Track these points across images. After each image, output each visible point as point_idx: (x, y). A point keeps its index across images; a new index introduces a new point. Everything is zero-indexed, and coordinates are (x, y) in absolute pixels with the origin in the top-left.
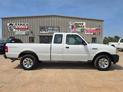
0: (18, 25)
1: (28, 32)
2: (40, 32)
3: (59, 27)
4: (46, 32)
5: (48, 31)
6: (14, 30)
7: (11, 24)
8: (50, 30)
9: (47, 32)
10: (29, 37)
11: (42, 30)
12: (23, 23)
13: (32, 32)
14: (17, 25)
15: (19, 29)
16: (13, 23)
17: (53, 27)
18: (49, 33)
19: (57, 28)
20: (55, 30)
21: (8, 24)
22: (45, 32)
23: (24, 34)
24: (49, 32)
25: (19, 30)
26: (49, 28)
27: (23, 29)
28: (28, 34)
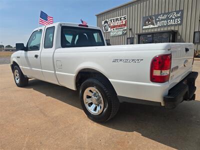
0: (114, 21)
1: (125, 30)
2: (144, 27)
3: (182, 11)
4: (154, 26)
5: (157, 23)
6: (109, 30)
7: (106, 22)
8: (162, 20)
9: (156, 26)
10: (127, 38)
11: (147, 22)
12: (119, 18)
13: (130, 29)
14: (112, 21)
15: (114, 27)
16: (107, 20)
17: (168, 13)
18: (159, 27)
19: (177, 12)
20: (172, 18)
21: (103, 22)
22: (152, 26)
23: (121, 33)
24: (159, 24)
25: (115, 29)
26: (161, 17)
27: (119, 26)
28: (126, 34)
